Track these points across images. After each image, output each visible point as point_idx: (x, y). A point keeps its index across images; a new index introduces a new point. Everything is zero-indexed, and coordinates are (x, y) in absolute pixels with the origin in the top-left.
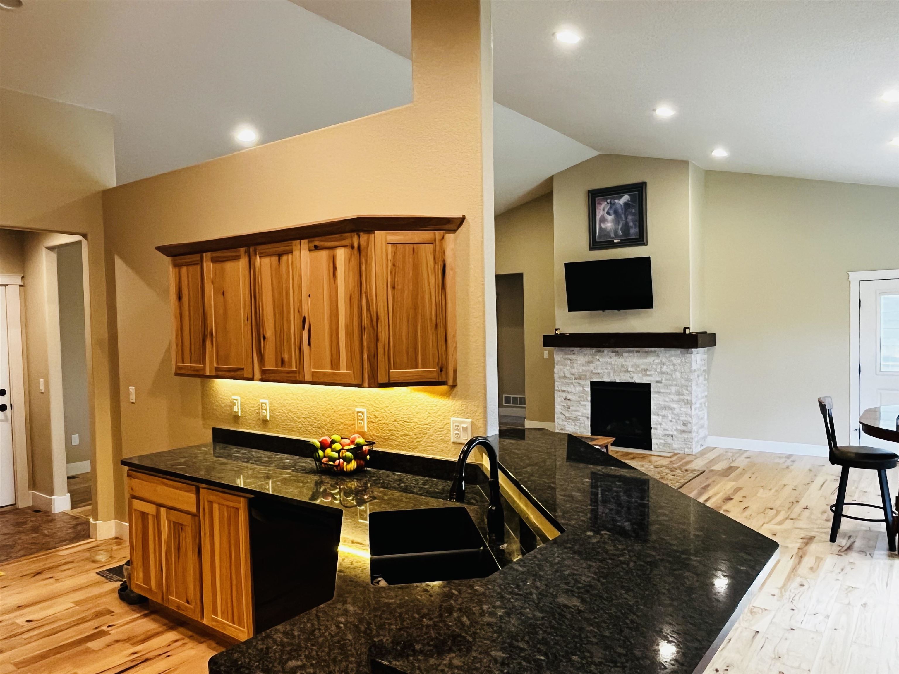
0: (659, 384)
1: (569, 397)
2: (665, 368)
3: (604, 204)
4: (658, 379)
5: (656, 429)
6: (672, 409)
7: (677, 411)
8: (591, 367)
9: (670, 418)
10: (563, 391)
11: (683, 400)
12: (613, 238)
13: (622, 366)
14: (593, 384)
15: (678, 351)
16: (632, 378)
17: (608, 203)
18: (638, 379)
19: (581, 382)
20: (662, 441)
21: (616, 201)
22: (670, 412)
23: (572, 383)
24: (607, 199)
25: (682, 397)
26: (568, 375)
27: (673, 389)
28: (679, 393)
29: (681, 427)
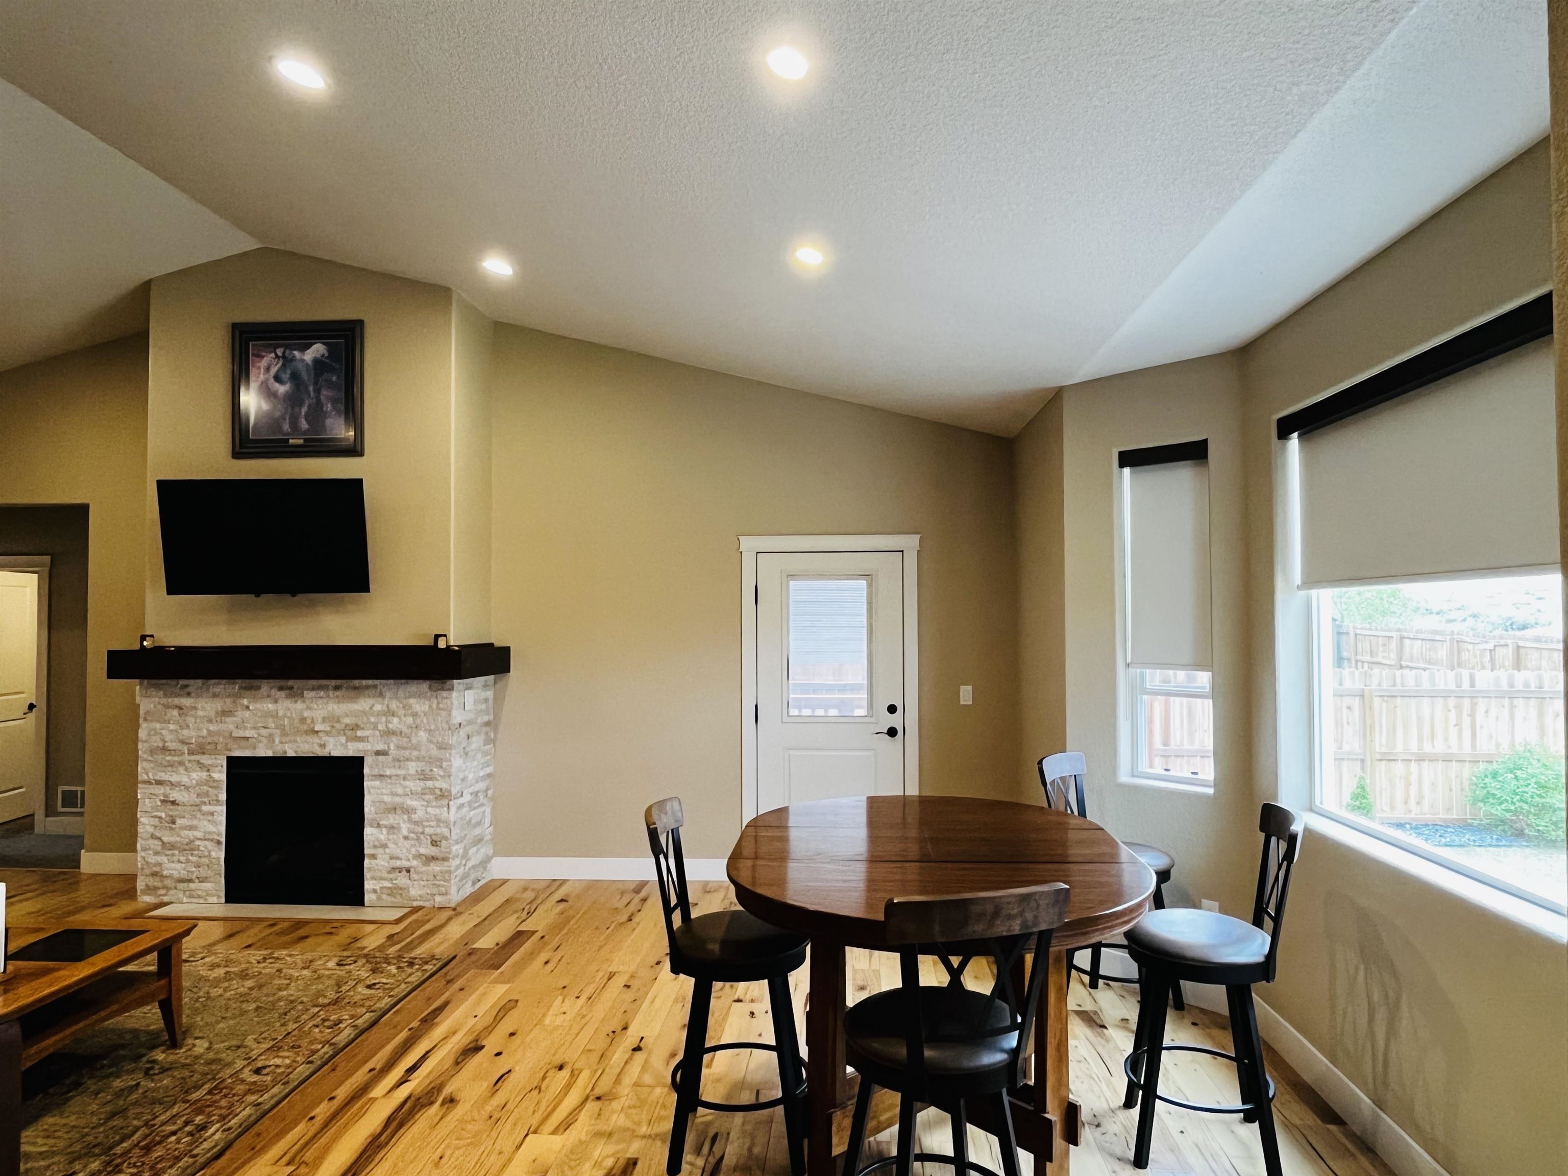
0: (381, 758)
1: (174, 795)
2: (395, 723)
3: (269, 358)
4: (381, 747)
5: (374, 857)
6: (408, 811)
7: (420, 814)
8: (229, 724)
9: (405, 832)
10: (159, 783)
11: (432, 791)
12: (289, 434)
13: (303, 720)
14: (234, 763)
15: (424, 686)
16: (323, 746)
17: (277, 356)
18: (337, 747)
19: (206, 760)
20: (387, 884)
21: (297, 353)
22: (406, 817)
23: (181, 763)
24: (275, 347)
25: (429, 784)
26: (171, 745)
27: (413, 767)
28: (424, 776)
29: (427, 849)
